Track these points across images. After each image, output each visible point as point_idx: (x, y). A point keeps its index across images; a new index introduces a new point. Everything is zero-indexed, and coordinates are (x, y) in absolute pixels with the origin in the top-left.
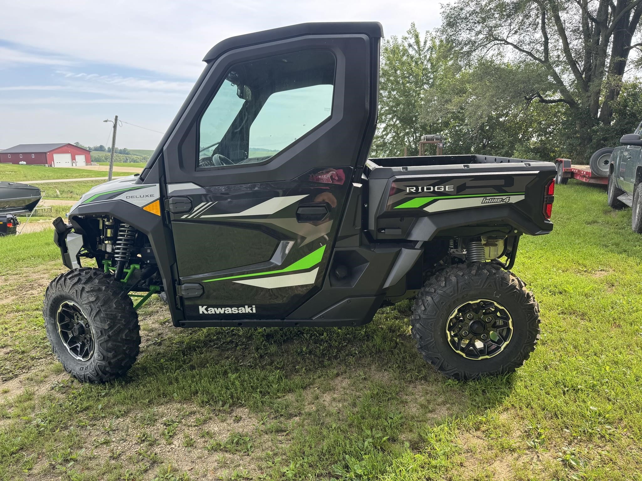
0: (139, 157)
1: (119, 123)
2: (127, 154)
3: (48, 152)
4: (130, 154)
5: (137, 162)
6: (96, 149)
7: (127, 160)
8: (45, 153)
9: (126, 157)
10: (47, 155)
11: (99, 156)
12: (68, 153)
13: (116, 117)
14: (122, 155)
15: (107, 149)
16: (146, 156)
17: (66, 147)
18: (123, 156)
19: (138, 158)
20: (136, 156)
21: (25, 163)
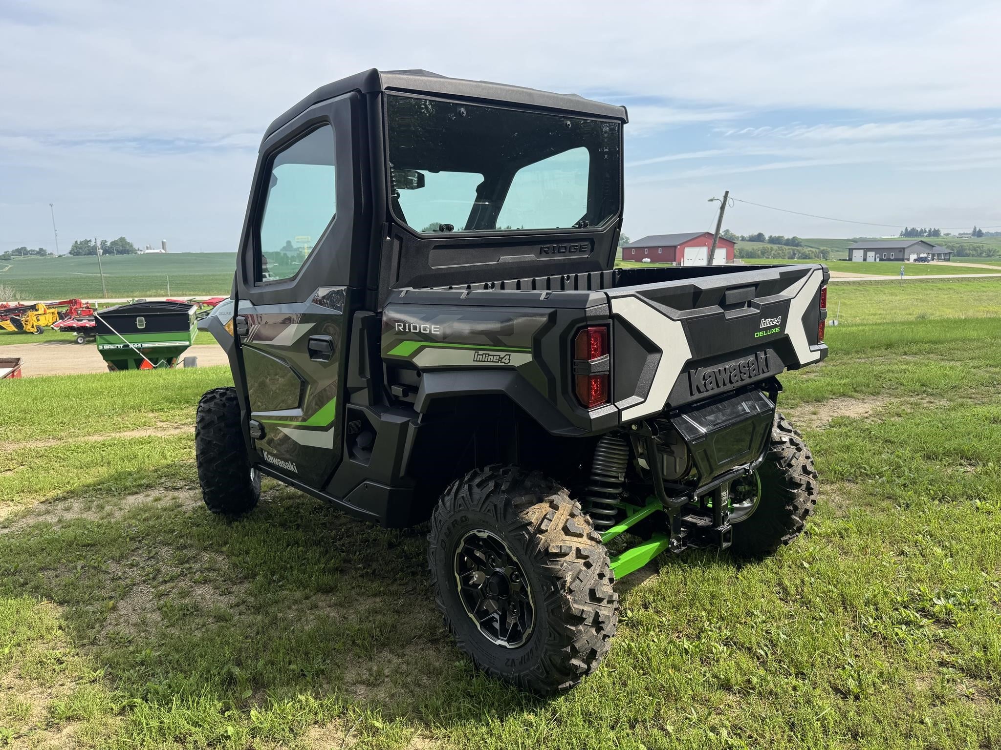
0: (813, 250)
1: (729, 201)
2: (798, 245)
3: (678, 245)
4: (801, 246)
5: (809, 258)
6: (752, 239)
7: (794, 254)
8: (675, 247)
9: (793, 250)
10: (677, 250)
11: (753, 250)
12: (705, 245)
13: (727, 193)
14: (787, 247)
15: (767, 238)
16: (825, 248)
17: (702, 238)
18: (789, 249)
19: (813, 252)
20: (810, 249)
21: (649, 260)
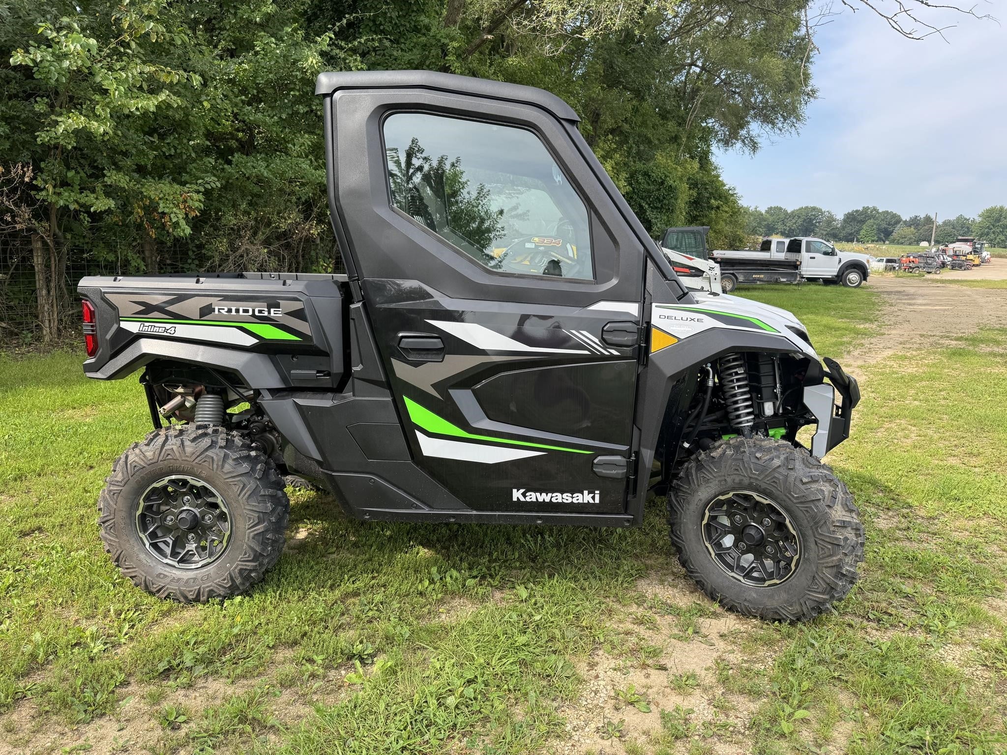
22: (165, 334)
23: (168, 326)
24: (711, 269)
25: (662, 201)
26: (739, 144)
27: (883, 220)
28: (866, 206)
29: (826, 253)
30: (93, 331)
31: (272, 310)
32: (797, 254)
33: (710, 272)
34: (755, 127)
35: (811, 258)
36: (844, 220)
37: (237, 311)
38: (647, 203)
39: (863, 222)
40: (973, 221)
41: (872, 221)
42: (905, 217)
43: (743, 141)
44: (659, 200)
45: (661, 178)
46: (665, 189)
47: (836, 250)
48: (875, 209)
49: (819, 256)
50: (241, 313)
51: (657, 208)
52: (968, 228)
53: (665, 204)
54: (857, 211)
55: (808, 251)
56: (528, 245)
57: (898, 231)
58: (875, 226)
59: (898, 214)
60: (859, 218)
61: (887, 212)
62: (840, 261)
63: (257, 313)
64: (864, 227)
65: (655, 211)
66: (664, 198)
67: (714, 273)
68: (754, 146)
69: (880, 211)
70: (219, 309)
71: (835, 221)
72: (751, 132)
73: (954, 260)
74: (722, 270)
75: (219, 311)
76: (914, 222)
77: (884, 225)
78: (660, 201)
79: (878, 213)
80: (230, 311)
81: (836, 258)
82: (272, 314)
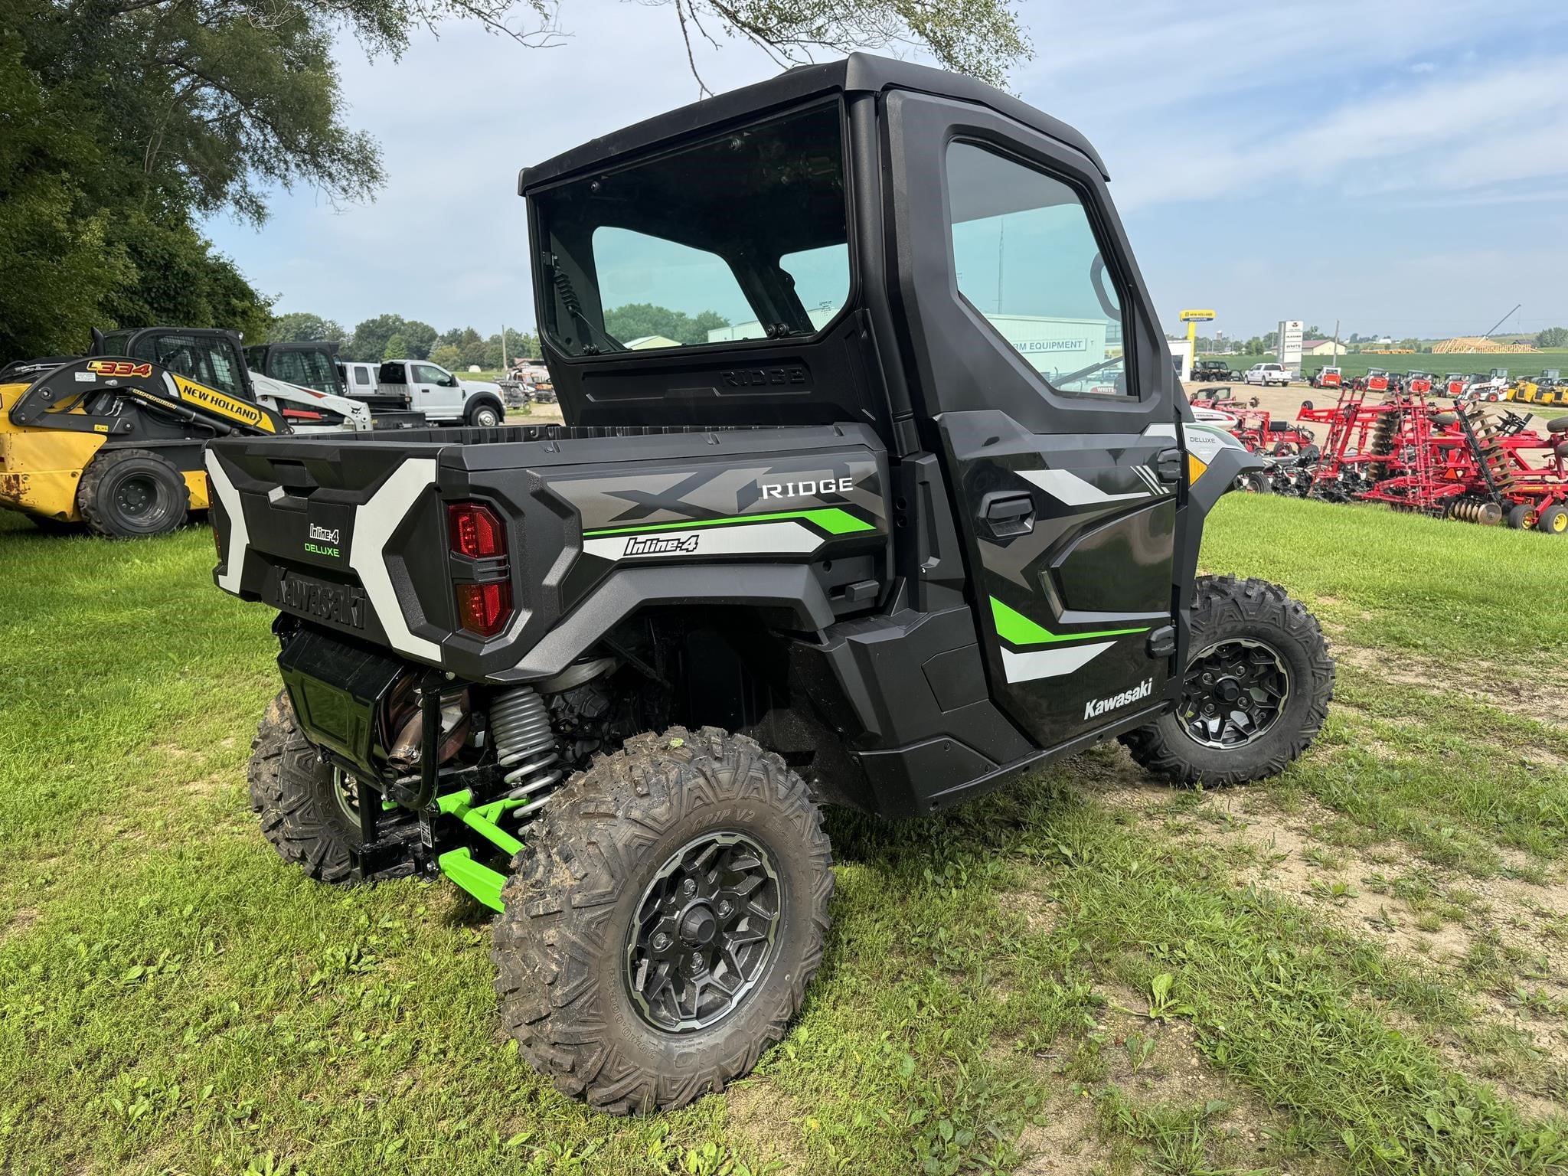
22: (678, 553)
23: (683, 536)
24: (355, 411)
25: (174, 298)
26: (230, 208)
27: (412, 335)
28: (384, 314)
29: (441, 383)
30: (501, 573)
31: (841, 481)
32: (401, 386)
33: (353, 417)
34: (254, 180)
35: (424, 391)
36: (357, 334)
37: (796, 489)
38: (146, 301)
39: (385, 337)
40: (527, 337)
41: (397, 335)
42: (442, 331)
43: (237, 203)
44: (168, 295)
45: (163, 258)
46: (175, 276)
47: (457, 379)
48: (397, 319)
49: (433, 387)
50: (802, 493)
51: (167, 310)
52: (522, 346)
53: (180, 304)
54: (373, 321)
55: (417, 380)
56: (80, 377)
57: (436, 349)
58: (403, 344)
59: (431, 325)
60: (380, 331)
61: (414, 324)
62: (464, 395)
63: (823, 491)
64: (389, 344)
65: (164, 315)
66: (177, 293)
67: (361, 417)
68: (259, 213)
69: (406, 321)
70: (769, 490)
71: (344, 336)
72: (249, 189)
73: (537, 390)
74: (371, 411)
75: (769, 494)
76: (454, 338)
77: (415, 343)
78: (171, 299)
79: (403, 324)
80: (785, 491)
81: (458, 391)
82: (842, 489)
